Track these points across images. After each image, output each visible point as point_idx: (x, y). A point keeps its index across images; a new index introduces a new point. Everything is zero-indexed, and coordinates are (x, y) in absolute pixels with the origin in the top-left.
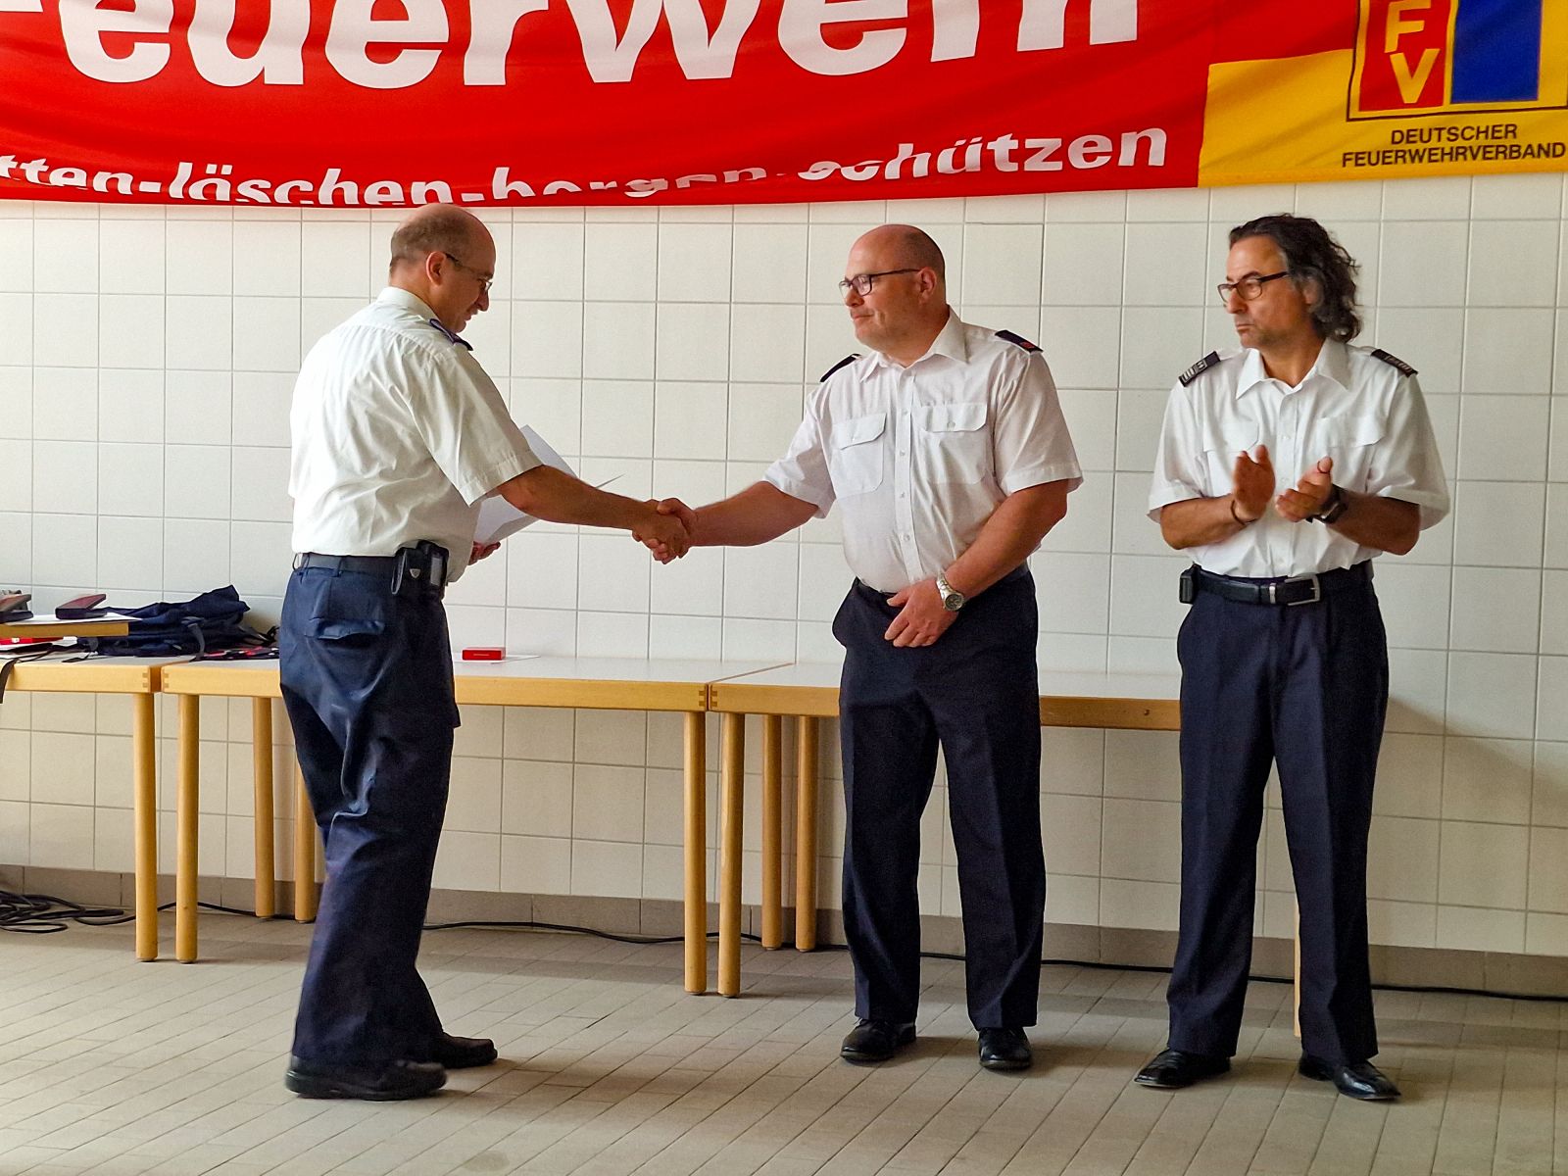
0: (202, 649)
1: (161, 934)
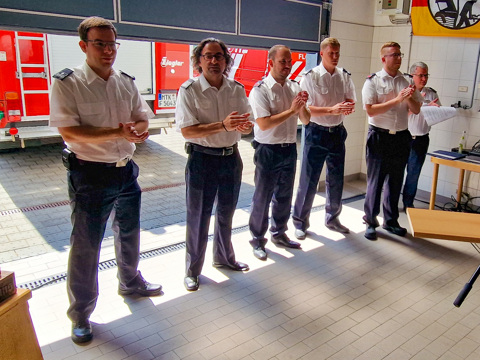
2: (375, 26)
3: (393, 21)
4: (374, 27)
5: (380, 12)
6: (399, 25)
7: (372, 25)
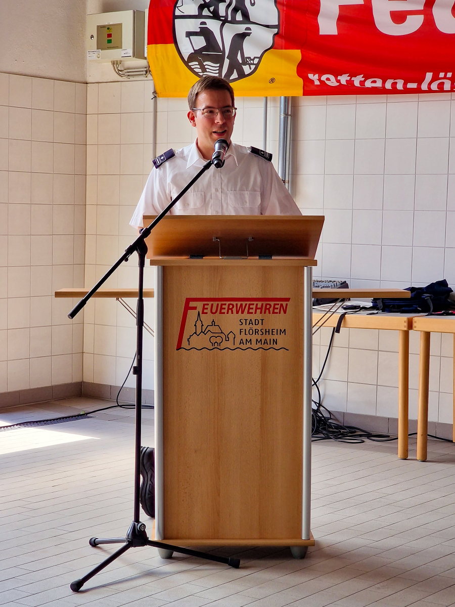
0: (432, 310)
1: (410, 448)
2: (88, 81)
3: (119, 72)
4: (87, 83)
5: (94, 56)
6: (132, 79)
7: (84, 81)
